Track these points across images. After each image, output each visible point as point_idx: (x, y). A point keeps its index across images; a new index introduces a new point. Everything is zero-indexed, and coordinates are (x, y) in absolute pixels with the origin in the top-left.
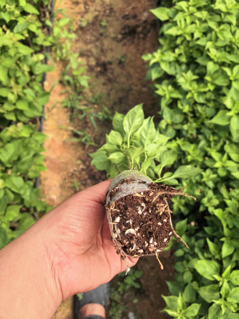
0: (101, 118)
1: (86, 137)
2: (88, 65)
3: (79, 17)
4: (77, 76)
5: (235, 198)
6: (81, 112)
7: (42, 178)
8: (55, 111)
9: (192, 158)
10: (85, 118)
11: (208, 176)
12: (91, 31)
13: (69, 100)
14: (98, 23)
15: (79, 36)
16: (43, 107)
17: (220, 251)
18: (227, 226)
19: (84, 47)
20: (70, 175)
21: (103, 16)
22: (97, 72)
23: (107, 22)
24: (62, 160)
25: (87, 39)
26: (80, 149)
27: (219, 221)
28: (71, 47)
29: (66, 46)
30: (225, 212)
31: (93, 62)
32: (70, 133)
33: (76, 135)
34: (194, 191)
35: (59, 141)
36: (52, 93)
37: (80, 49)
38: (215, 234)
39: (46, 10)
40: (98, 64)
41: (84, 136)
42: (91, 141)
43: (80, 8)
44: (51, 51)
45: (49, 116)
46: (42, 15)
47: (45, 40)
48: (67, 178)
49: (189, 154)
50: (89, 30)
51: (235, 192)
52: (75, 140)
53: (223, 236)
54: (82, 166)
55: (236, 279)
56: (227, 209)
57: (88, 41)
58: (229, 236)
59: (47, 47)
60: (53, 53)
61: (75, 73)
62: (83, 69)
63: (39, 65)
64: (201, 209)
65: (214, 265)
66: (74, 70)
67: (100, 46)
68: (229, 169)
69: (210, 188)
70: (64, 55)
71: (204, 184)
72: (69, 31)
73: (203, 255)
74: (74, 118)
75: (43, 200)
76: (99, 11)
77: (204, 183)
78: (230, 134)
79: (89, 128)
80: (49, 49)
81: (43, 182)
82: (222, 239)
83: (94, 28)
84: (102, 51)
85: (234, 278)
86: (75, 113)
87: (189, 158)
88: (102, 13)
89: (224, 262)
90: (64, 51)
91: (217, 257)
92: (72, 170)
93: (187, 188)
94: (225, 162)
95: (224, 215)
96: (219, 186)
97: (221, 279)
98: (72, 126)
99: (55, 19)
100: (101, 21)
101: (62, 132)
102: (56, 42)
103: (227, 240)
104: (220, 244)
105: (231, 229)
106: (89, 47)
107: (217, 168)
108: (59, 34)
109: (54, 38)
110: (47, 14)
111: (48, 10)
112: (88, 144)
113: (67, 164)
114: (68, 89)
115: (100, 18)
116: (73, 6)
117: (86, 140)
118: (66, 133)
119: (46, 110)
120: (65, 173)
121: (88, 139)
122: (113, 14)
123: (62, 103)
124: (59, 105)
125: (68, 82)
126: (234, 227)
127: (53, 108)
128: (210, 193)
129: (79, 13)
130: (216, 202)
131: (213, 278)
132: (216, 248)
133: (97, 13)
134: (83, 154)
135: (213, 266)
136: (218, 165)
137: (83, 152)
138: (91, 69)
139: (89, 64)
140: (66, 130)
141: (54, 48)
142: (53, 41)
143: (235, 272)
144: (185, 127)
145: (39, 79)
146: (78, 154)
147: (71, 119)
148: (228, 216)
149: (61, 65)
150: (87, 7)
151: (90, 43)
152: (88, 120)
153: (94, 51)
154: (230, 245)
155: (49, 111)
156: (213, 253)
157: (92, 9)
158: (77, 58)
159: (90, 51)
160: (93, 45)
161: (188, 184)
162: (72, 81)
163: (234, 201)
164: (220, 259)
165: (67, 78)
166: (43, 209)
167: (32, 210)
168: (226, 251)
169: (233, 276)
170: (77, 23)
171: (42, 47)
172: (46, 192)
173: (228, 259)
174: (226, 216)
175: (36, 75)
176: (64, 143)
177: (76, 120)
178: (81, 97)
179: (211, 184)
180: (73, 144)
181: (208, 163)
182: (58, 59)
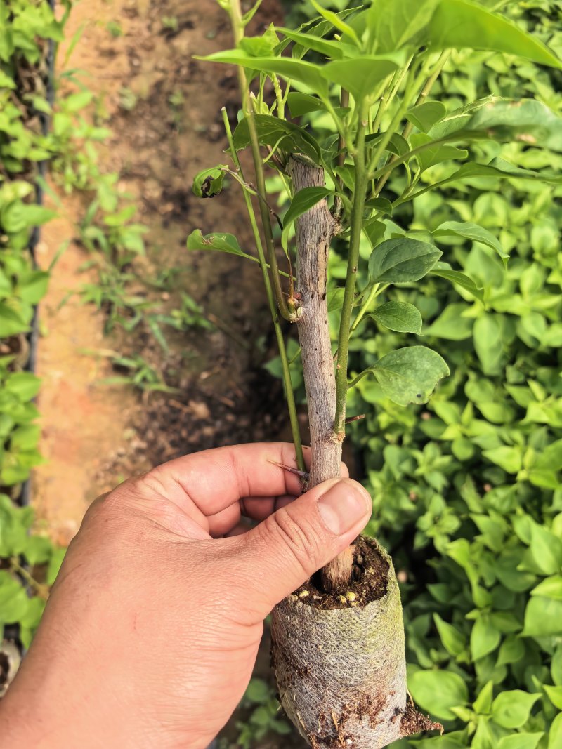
0: (177, 323)
1: (144, 373)
2: (143, 198)
3: (118, 86)
4: (115, 227)
5: (496, 511)
6: (130, 311)
7: (39, 479)
8: (65, 312)
9: (392, 420)
10: (141, 324)
11: (430, 462)
12: (147, 117)
13: (101, 285)
14: (162, 99)
15: (120, 131)
16: (35, 307)
17: (467, 642)
18: (482, 583)
19: (132, 157)
20: (108, 466)
21: (175, 81)
22: (165, 215)
23: (185, 95)
24: (88, 432)
25: (138, 138)
26: (131, 400)
27: (461, 569)
28: (101, 157)
29: (87, 157)
30: (475, 546)
31: (154, 192)
32: (104, 363)
33: (120, 369)
34: (398, 499)
35: (78, 385)
36: (56, 272)
37: (122, 161)
38: (455, 601)
39: (34, 74)
40: (166, 197)
41: (138, 370)
42: (157, 381)
43: (119, 65)
44: (51, 169)
45: (51, 327)
46: (27, 86)
47: (34, 146)
48: (102, 474)
49: (383, 410)
50: (142, 116)
51: (496, 495)
52: (118, 381)
53: (473, 607)
54: (137, 443)
55: (507, 714)
56: (479, 539)
57: (141, 142)
58: (487, 606)
59: (40, 163)
60: (56, 175)
61: (110, 221)
62: (130, 211)
63: (19, 208)
64: (419, 542)
65: (455, 680)
66: (109, 214)
67: (169, 153)
68: (477, 441)
69: (436, 491)
70: (84, 179)
71: (423, 482)
72: (95, 121)
73: (428, 655)
74: (114, 328)
75: (44, 534)
76: (164, 71)
77: (422, 477)
78: (475, 356)
79: (152, 348)
80: (45, 166)
81: (41, 490)
82: (471, 615)
83: (155, 110)
84: (175, 163)
85: (502, 710)
86: (114, 315)
87: (384, 420)
88: (171, 75)
89: (480, 670)
90: (83, 169)
91: (462, 658)
92: (112, 455)
93: (382, 491)
94: (468, 426)
95: (472, 553)
96: (458, 481)
97: (473, 716)
98: (110, 347)
99: (59, 93)
100: (170, 93)
101: (85, 362)
102: (63, 149)
103: (482, 615)
104: (466, 626)
105: (489, 590)
106: (144, 155)
107: (451, 442)
108: (69, 129)
109: (58, 139)
110: (39, 83)
111: (40, 74)
112: (149, 388)
113: (100, 439)
114: (97, 257)
115: (167, 87)
116: (103, 61)
117: (144, 380)
118: (95, 366)
119: (42, 312)
120: (97, 462)
121: (150, 377)
122: (197, 77)
123: (83, 293)
124: (75, 299)
125: (96, 243)
126: (498, 583)
127: (59, 307)
128: (437, 504)
129: (116, 77)
130: (452, 523)
131: (453, 713)
132: (457, 638)
133: (159, 76)
134: (139, 413)
135: (452, 684)
136: (451, 433)
137: (138, 408)
138: (150, 208)
139: (146, 197)
140: (96, 358)
141: (57, 164)
142: (54, 148)
143: (503, 696)
144: (371, 346)
145: (19, 242)
146: (127, 412)
147: (107, 330)
148: (482, 556)
149: (77, 202)
150: (136, 62)
151: (147, 145)
152: (148, 330)
153: (157, 164)
154: (491, 627)
155: (51, 314)
156: (451, 650)
157: (147, 66)
158: (116, 184)
159: (146, 165)
160: (153, 151)
161: (384, 484)
162: (103, 241)
163: (495, 518)
164: (468, 662)
165: (92, 232)
166: (43, 559)
167: (15, 562)
168: (482, 642)
169: (499, 706)
170: (112, 101)
171: (26, 163)
172: (50, 514)
173: (487, 660)
174: (476, 557)
175: (11, 234)
176: (91, 388)
177: (118, 332)
178: (128, 276)
179: (438, 481)
180: (113, 390)
181: (429, 428)
182: (68, 189)
